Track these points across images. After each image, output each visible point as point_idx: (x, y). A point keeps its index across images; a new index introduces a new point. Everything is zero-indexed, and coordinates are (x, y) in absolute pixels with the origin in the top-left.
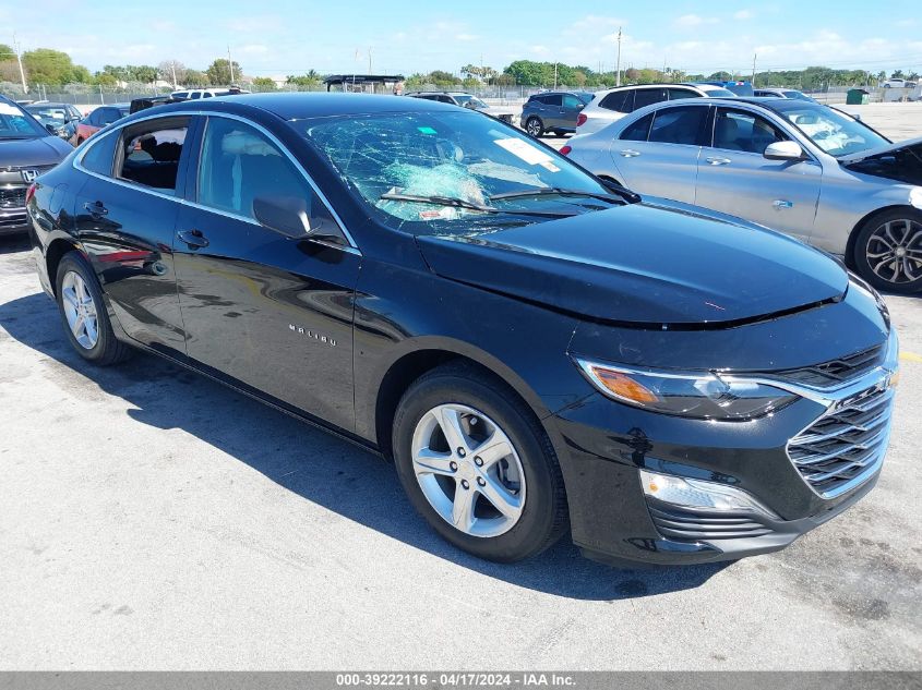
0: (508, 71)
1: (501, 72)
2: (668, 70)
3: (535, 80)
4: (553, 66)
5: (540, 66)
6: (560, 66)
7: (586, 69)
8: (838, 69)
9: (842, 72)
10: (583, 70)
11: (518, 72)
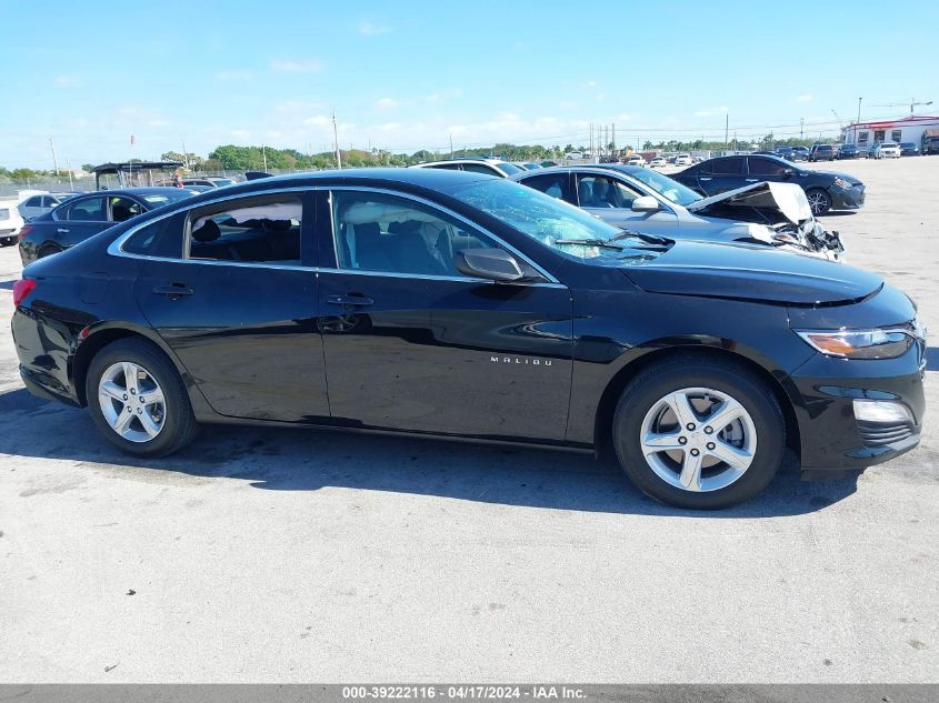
0: (213, 156)
1: (206, 158)
2: (374, 150)
3: (243, 164)
4: (261, 150)
5: (247, 151)
6: (268, 150)
7: (294, 151)
8: (522, 145)
9: (524, 147)
10: (292, 153)
11: (224, 158)
